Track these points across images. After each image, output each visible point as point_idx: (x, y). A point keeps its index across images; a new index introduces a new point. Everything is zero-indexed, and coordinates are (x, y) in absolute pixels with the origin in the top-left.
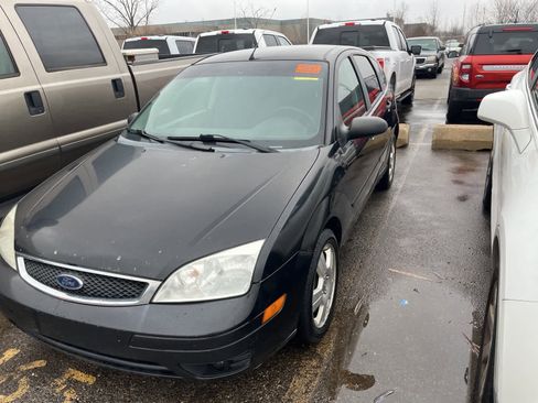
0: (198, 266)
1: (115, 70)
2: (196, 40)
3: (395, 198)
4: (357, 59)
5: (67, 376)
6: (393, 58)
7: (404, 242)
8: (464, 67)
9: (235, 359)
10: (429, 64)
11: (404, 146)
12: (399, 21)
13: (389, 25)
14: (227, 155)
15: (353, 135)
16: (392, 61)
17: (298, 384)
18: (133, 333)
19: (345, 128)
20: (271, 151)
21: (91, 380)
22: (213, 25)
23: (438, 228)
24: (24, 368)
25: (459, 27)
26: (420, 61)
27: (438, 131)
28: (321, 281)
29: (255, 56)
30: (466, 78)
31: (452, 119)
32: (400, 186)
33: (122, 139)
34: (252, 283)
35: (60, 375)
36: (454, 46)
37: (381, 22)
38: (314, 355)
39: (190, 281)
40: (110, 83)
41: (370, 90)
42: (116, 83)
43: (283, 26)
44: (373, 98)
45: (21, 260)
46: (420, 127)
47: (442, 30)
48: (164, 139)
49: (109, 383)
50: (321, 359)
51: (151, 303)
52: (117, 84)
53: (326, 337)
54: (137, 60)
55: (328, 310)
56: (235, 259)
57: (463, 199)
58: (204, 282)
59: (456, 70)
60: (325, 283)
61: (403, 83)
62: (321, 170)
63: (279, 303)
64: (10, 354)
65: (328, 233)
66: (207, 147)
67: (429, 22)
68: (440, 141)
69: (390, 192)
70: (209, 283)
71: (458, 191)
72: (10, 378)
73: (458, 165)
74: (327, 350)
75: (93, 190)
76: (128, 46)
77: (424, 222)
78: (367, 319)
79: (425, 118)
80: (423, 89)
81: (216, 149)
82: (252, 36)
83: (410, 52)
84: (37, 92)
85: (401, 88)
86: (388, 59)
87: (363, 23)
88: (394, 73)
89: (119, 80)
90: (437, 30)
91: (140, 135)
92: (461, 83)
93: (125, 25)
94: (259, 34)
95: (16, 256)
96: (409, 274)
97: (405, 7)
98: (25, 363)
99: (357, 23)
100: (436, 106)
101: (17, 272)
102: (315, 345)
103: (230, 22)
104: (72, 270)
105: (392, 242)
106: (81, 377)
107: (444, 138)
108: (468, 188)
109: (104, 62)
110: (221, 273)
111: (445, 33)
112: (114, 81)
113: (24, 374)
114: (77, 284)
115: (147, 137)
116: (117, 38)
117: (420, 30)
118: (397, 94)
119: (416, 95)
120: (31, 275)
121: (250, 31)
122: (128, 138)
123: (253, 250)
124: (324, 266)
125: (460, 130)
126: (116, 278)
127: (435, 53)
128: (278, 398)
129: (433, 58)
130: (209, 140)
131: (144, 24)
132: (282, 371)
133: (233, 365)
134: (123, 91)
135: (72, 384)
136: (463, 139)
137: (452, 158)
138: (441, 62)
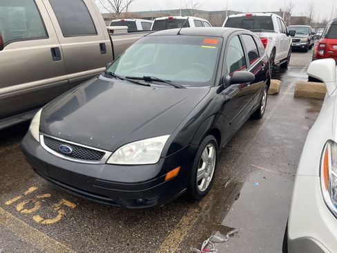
0: (133, 146)
1: (102, 38)
2: (153, 22)
3: (264, 124)
5: (61, 203)
6: (275, 38)
7: (264, 150)
8: (321, 46)
9: (148, 199)
10: (303, 43)
11: (276, 94)
13: (274, 17)
14: (157, 88)
15: (234, 81)
16: (274, 40)
17: (185, 220)
20: (182, 87)
21: (73, 206)
22: (162, 13)
23: (287, 144)
24: (38, 197)
26: (296, 41)
27: (299, 85)
28: (204, 165)
29: (181, 33)
30: (322, 53)
32: (268, 118)
33: (101, 77)
34: (161, 157)
35: (57, 202)
36: (320, 32)
37: (269, 15)
38: (197, 206)
39: (127, 154)
40: (99, 45)
42: (102, 46)
44: (252, 62)
45: (42, 137)
46: (290, 83)
48: (124, 78)
49: (83, 208)
50: (200, 209)
51: (106, 163)
53: (206, 197)
54: (115, 32)
56: (153, 145)
58: (135, 156)
59: (316, 47)
60: (207, 166)
61: (280, 55)
62: (211, 101)
64: (32, 189)
65: (211, 137)
66: (147, 84)
67: (308, 16)
70: (138, 156)
72: (31, 201)
73: (309, 107)
74: (205, 204)
75: (83, 104)
76: (113, 24)
77: (279, 140)
78: (238, 196)
81: (152, 85)
83: (288, 35)
84: (58, 48)
85: (278, 58)
86: (271, 38)
87: (258, 15)
88: (275, 47)
89: (104, 44)
90: (312, 22)
91: (112, 75)
92: (318, 56)
93: (114, 11)
94: (191, 19)
95: (40, 134)
96: (262, 168)
97: (292, 6)
98: (39, 194)
99: (253, 15)
100: (303, 70)
101: (40, 143)
102: (199, 201)
103: (177, 12)
104: (67, 143)
105: (256, 149)
106: (68, 204)
107: (302, 90)
109: (96, 33)
110: (145, 151)
111: (318, 24)
112: (101, 44)
113: (38, 200)
114: (69, 150)
115: (115, 77)
116: (105, 19)
117: (301, 21)
118: (277, 61)
119: (291, 62)
120: (47, 145)
121: (186, 18)
122: (104, 76)
123: (163, 140)
124: (207, 156)
126: (89, 149)
127: (307, 36)
128: (173, 226)
129: (306, 39)
130: (148, 79)
131: (125, 11)
132: (177, 212)
133: (147, 202)
134: (105, 50)
135: (64, 207)
136: (315, 91)
137: (306, 103)
138: (311, 42)
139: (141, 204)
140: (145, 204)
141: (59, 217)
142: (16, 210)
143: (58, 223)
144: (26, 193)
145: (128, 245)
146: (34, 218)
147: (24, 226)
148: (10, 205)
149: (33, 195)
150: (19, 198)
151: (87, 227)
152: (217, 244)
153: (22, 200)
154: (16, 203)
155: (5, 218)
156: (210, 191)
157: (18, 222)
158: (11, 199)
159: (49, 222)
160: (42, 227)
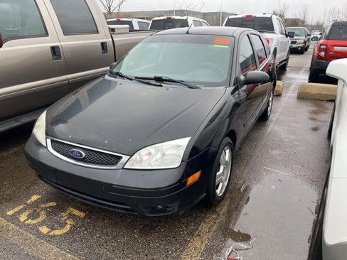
0: (151, 149)
1: (104, 36)
2: (151, 22)
3: (271, 126)
4: (252, 37)
5: (68, 212)
6: (276, 39)
7: (275, 152)
8: (322, 47)
9: (169, 206)
10: (299, 44)
11: (279, 95)
12: (282, 16)
13: (274, 18)
14: (170, 89)
15: (247, 82)
16: (275, 41)
17: (204, 227)
18: (112, 185)
19: (242, 78)
20: (197, 88)
21: (82, 215)
22: (160, 13)
23: (297, 145)
24: (43, 206)
25: (321, 22)
26: (293, 43)
27: (302, 86)
28: (222, 167)
29: (190, 32)
30: (323, 54)
31: (311, 80)
32: (275, 119)
33: (107, 77)
34: (182, 161)
35: (64, 211)
36: (317, 34)
37: (269, 16)
38: (215, 212)
39: (145, 158)
41: (259, 58)
43: (205, 16)
44: (261, 62)
45: (49, 141)
46: (291, 84)
47: (310, 24)
48: (133, 78)
49: (93, 217)
50: (219, 215)
51: (123, 168)
52: (103, 45)
53: (223, 203)
54: (117, 31)
55: (225, 187)
56: (172, 147)
57: (315, 129)
58: (154, 159)
59: (316, 48)
60: (224, 169)
61: (281, 56)
62: (225, 104)
63: (197, 175)
64: (35, 198)
65: (228, 139)
66: (159, 84)
67: (301, 17)
68: (303, 93)
69: (268, 122)
70: (157, 160)
71: (312, 124)
72: (35, 211)
73: (314, 108)
74: (223, 209)
76: (109, 23)
77: (288, 142)
78: (248, 200)
79: (294, 79)
80: (294, 60)
81: (163, 85)
82: (186, 21)
83: (287, 36)
84: (58, 47)
85: (279, 59)
86: (272, 39)
87: (258, 16)
88: (276, 48)
89: (105, 43)
90: (306, 24)
91: (119, 75)
92: (319, 57)
93: (105, 11)
94: (190, 20)
95: (46, 138)
96: (277, 171)
97: (285, 7)
98: (44, 203)
100: (302, 71)
101: (46, 147)
102: (216, 206)
103: (171, 12)
104: (79, 147)
105: (267, 152)
106: (77, 213)
107: (306, 91)
108: (319, 123)
109: (97, 32)
110: (164, 155)
111: (312, 26)
112: (102, 43)
113: (43, 209)
114: (81, 155)
115: (122, 76)
117: (295, 22)
118: (277, 62)
119: (290, 63)
120: (55, 150)
121: (185, 18)
122: (110, 76)
123: (184, 143)
124: (225, 159)
125: (317, 87)
127: (303, 38)
128: (192, 234)
129: (302, 41)
130: (159, 79)
131: (117, 11)
132: (195, 219)
133: (168, 209)
134: (107, 49)
135: (72, 216)
136: (318, 92)
137: (309, 104)
138: (307, 44)
139: (161, 211)
140: (165, 211)
141: (68, 228)
142: (19, 221)
143: (67, 233)
144: (29, 202)
145: (147, 255)
146: (40, 228)
147: (30, 238)
148: (12, 216)
149: (36, 203)
150: (21, 207)
151: (100, 237)
152: (241, 252)
153: (25, 210)
154: (19, 213)
155: (8, 230)
156: (227, 196)
157: (22, 234)
158: (13, 208)
159: (57, 232)
160: (50, 239)
